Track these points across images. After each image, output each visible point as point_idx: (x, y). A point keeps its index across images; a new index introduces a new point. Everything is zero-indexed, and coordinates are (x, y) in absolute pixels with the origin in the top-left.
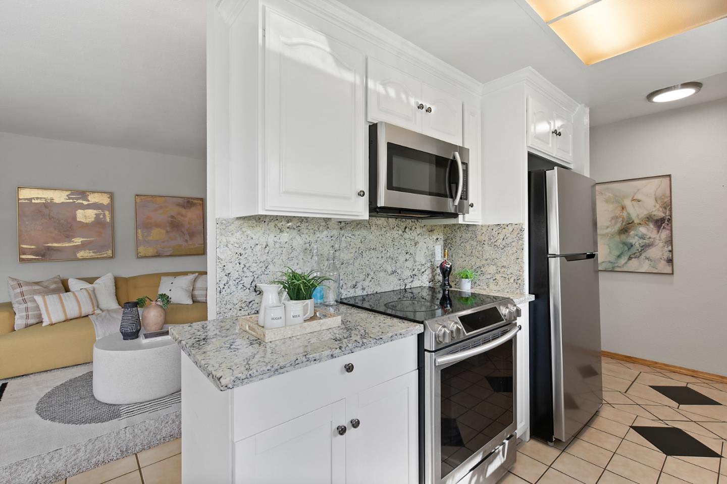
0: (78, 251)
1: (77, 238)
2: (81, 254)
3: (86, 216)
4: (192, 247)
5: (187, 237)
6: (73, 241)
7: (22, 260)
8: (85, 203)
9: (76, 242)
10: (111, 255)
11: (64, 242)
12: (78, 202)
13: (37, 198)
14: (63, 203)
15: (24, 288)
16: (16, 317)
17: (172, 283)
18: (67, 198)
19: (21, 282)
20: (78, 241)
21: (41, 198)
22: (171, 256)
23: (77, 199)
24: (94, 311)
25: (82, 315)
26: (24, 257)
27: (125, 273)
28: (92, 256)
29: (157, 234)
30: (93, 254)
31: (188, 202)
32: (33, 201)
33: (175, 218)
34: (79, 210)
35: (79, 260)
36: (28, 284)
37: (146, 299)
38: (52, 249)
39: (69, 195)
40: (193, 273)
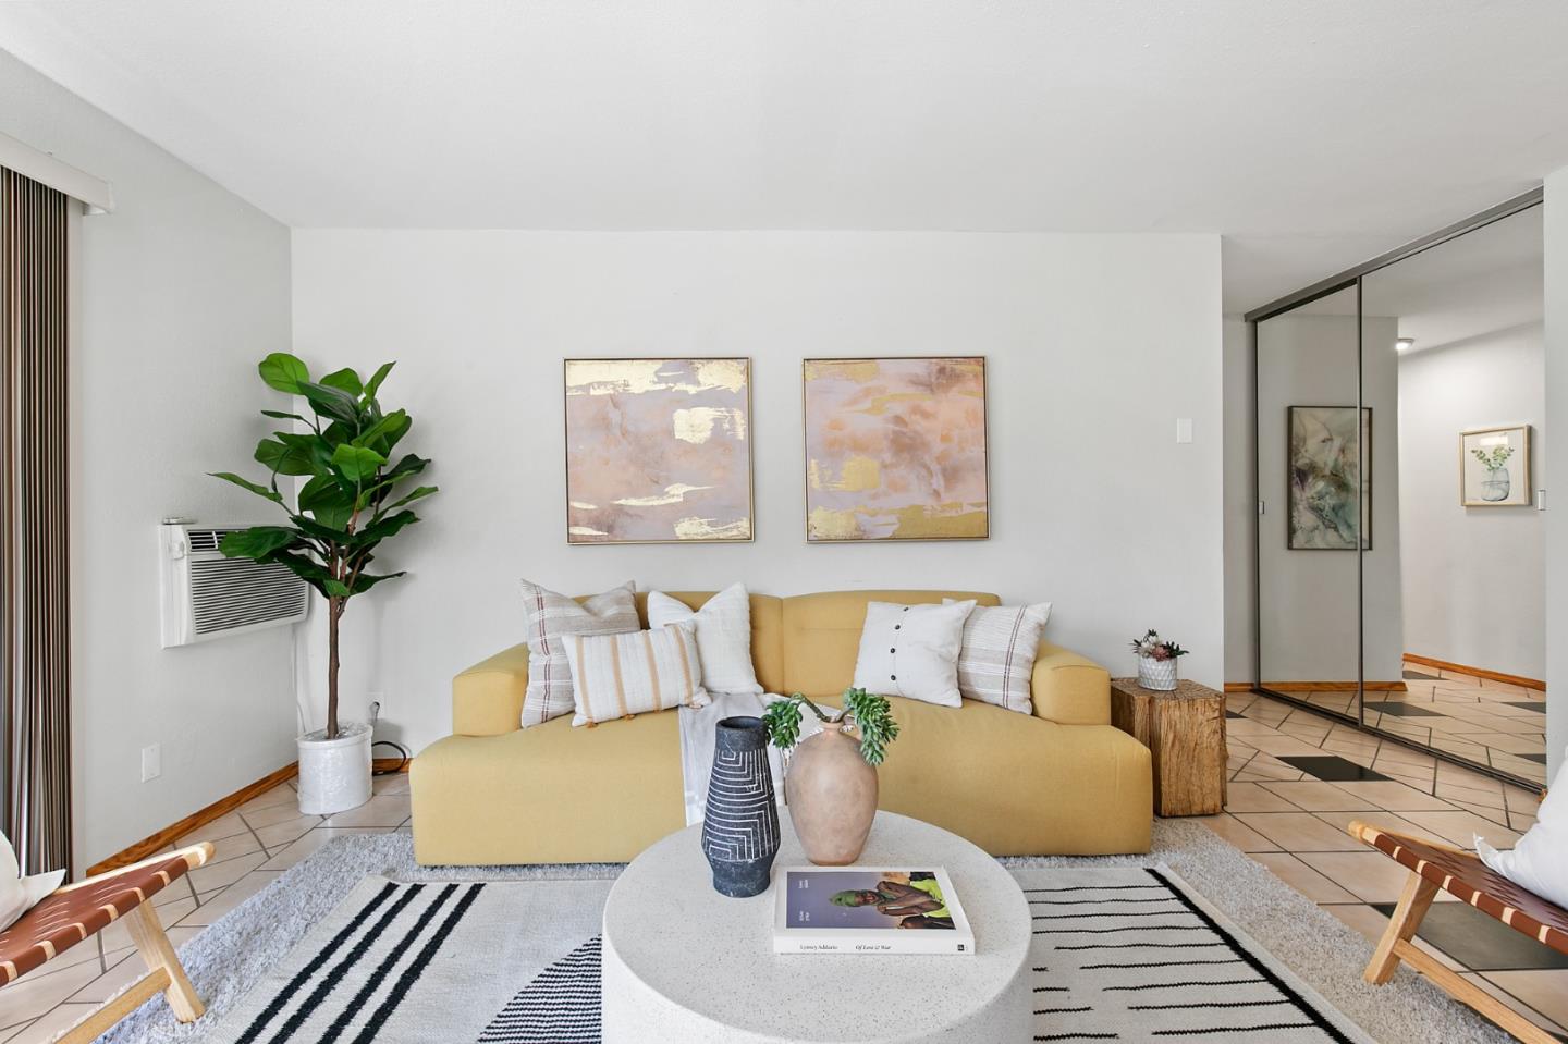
0: (677, 520)
1: (676, 485)
2: (685, 528)
3: (693, 425)
4: (953, 514)
5: (938, 482)
6: (667, 493)
7: (573, 540)
8: (692, 390)
9: (673, 496)
10: (749, 534)
11: (649, 494)
12: (677, 388)
13: (600, 384)
14: (647, 391)
15: (549, 612)
16: (528, 688)
17: (898, 627)
18: (656, 380)
19: (544, 595)
20: (677, 492)
21: (605, 384)
22: (893, 539)
23: (676, 380)
24: (691, 695)
25: (663, 707)
26: (575, 531)
27: (782, 584)
28: (707, 533)
29: (855, 469)
30: (709, 529)
31: (942, 371)
32: (593, 392)
33: (905, 424)
34: (680, 411)
35: (678, 542)
36: (559, 600)
37: (803, 708)
38: (627, 514)
39: (660, 370)
40: (959, 596)
